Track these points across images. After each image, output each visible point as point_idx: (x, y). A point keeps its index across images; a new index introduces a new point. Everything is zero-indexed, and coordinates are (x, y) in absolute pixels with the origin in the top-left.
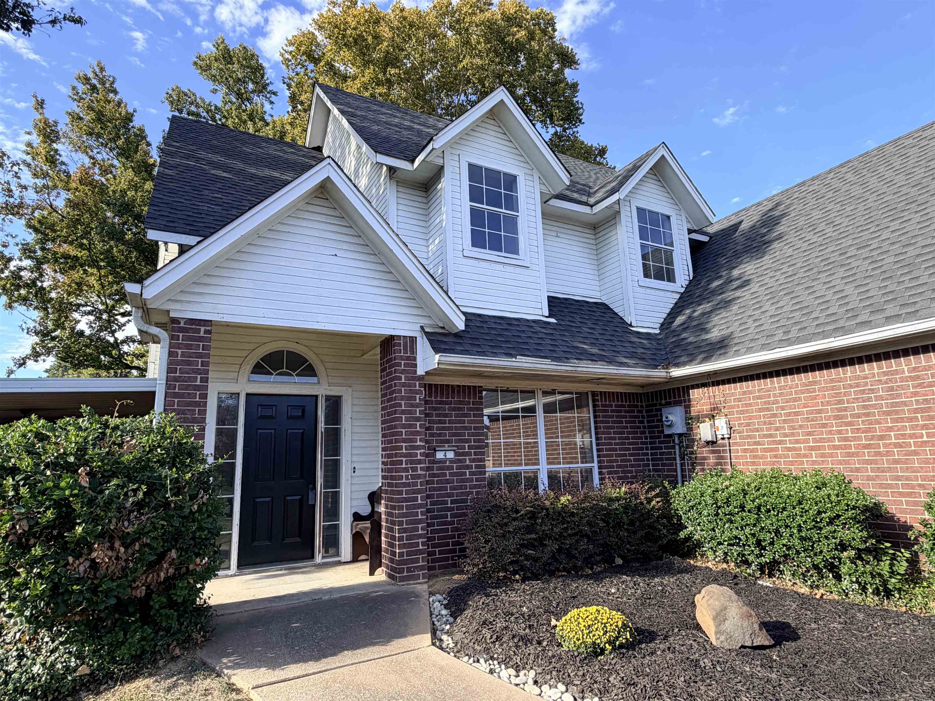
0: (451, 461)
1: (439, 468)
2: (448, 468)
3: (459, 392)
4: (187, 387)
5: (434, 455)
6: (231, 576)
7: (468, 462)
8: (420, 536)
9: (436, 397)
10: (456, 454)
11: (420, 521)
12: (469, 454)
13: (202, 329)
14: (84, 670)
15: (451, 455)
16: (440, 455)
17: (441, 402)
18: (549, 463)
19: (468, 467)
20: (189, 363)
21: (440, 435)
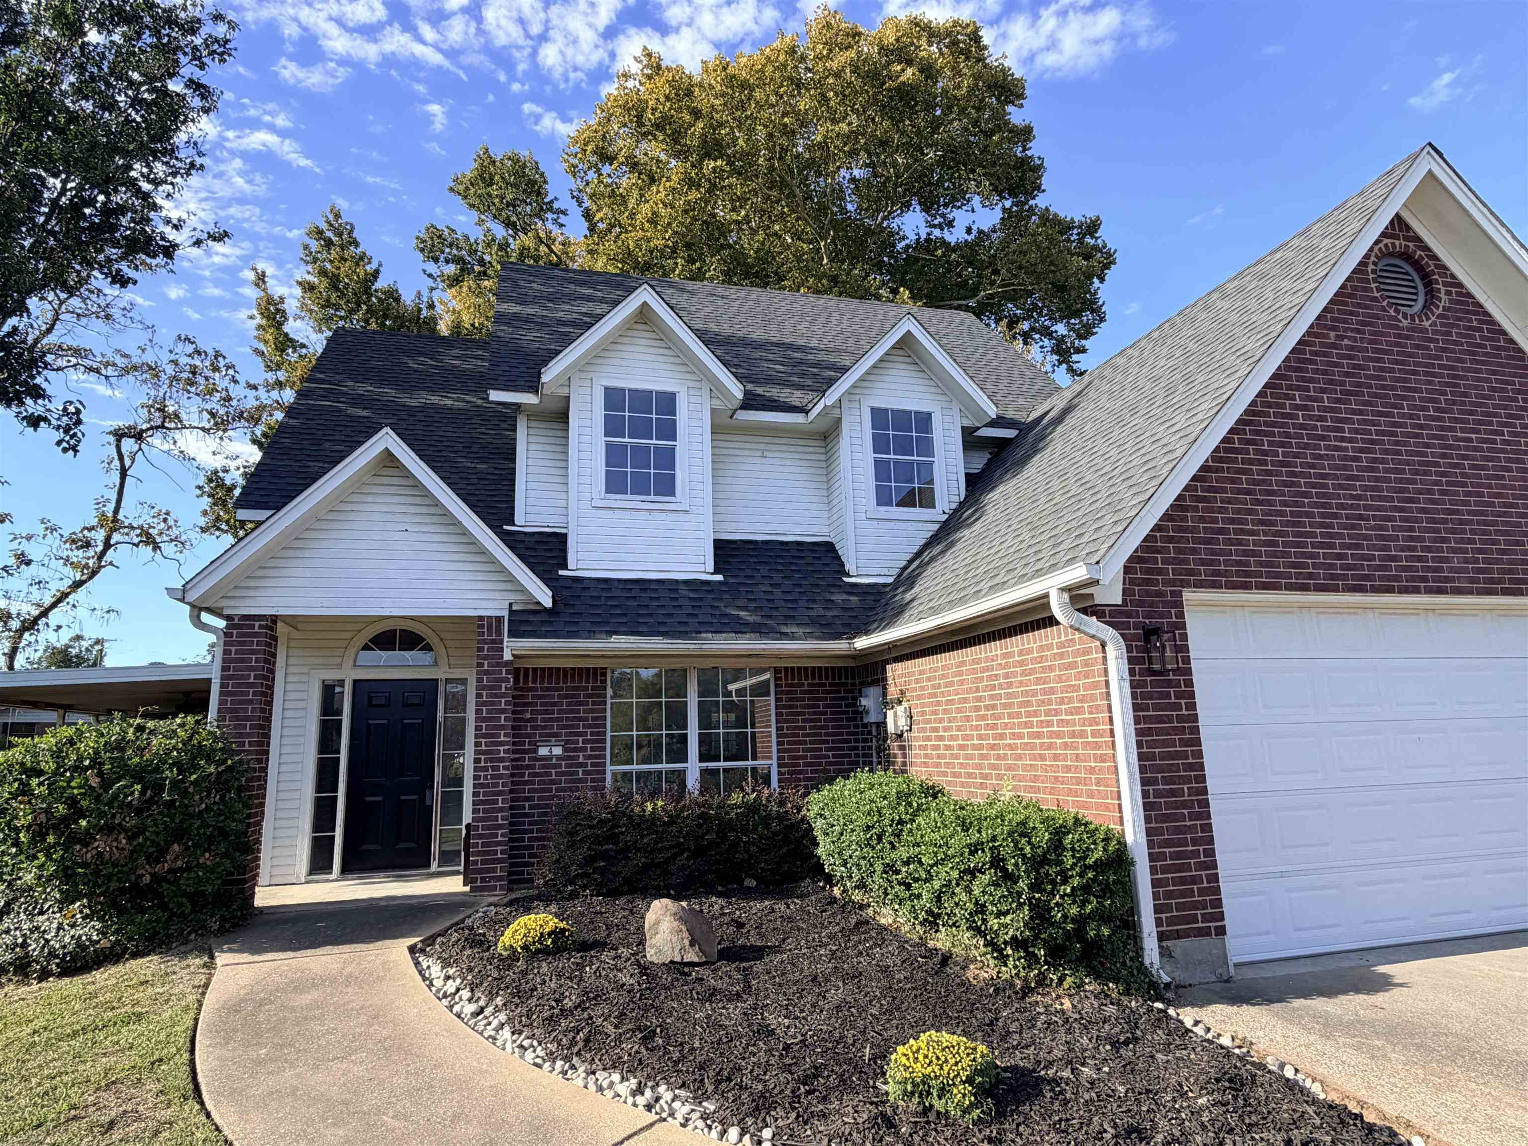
0: (558, 758)
1: (543, 767)
2: (555, 766)
3: (573, 676)
4: (240, 685)
5: (535, 751)
6: (333, 881)
7: (581, 760)
8: (499, 843)
9: (542, 682)
10: (565, 750)
11: (500, 827)
12: (585, 749)
13: (257, 624)
14: (104, 943)
15: (558, 751)
16: (543, 751)
17: (548, 689)
18: (701, 760)
19: (581, 765)
20: (242, 660)
21: (545, 728)
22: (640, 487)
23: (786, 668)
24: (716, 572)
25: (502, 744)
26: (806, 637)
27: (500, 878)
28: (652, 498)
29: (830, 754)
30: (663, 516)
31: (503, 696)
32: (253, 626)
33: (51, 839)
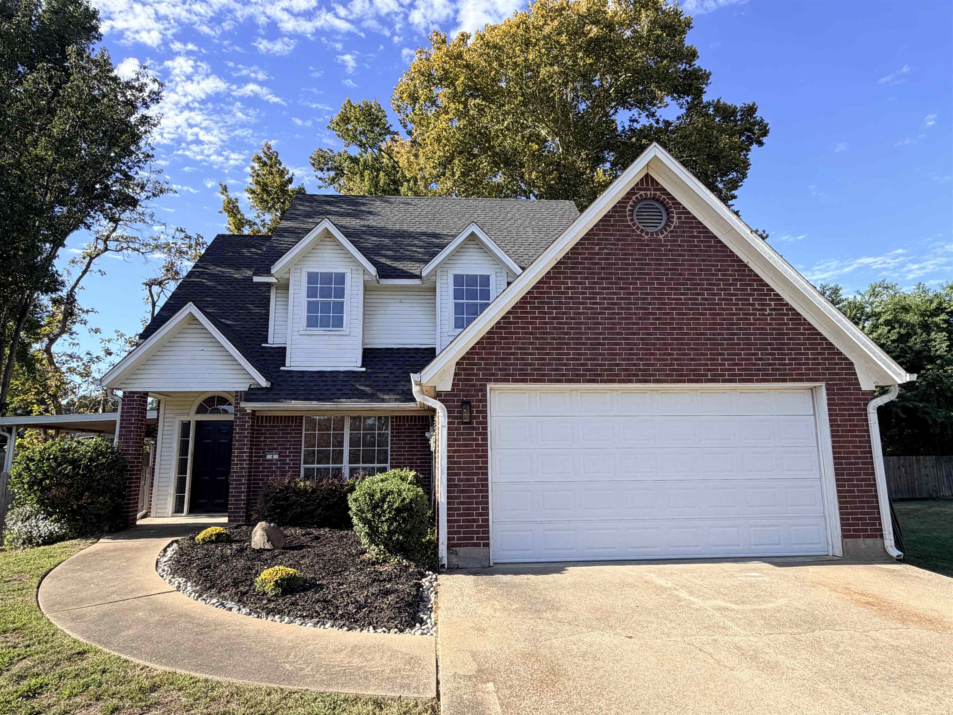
0: (276, 460)
1: (269, 464)
2: (275, 464)
3: (285, 420)
4: (128, 424)
5: (265, 457)
6: (184, 515)
7: (288, 461)
9: (270, 423)
10: (280, 456)
12: (289, 456)
13: (137, 395)
14: (60, 533)
15: (276, 457)
16: (269, 457)
17: (272, 426)
18: (350, 463)
19: (287, 464)
20: (130, 412)
21: (270, 445)
22: (325, 324)
23: (396, 417)
24: (362, 367)
25: (245, 452)
26: (396, 400)
27: (242, 516)
28: (331, 329)
29: (418, 461)
30: (336, 338)
31: (246, 429)
32: (134, 397)
33: (35, 488)
